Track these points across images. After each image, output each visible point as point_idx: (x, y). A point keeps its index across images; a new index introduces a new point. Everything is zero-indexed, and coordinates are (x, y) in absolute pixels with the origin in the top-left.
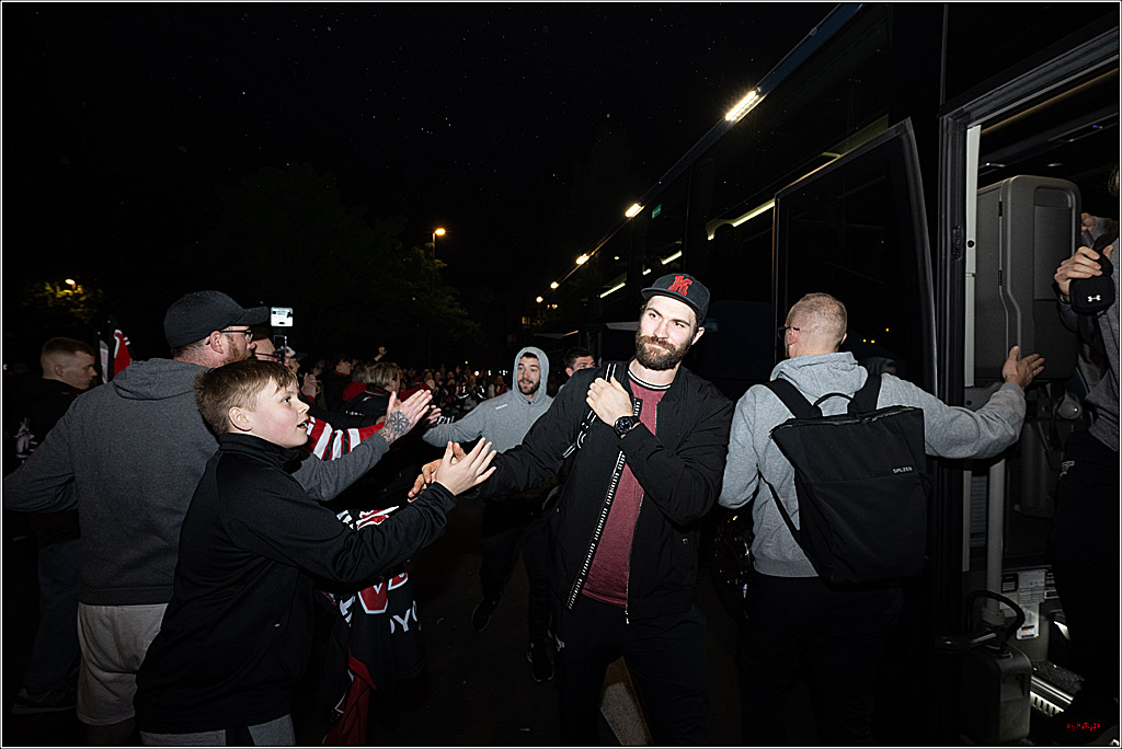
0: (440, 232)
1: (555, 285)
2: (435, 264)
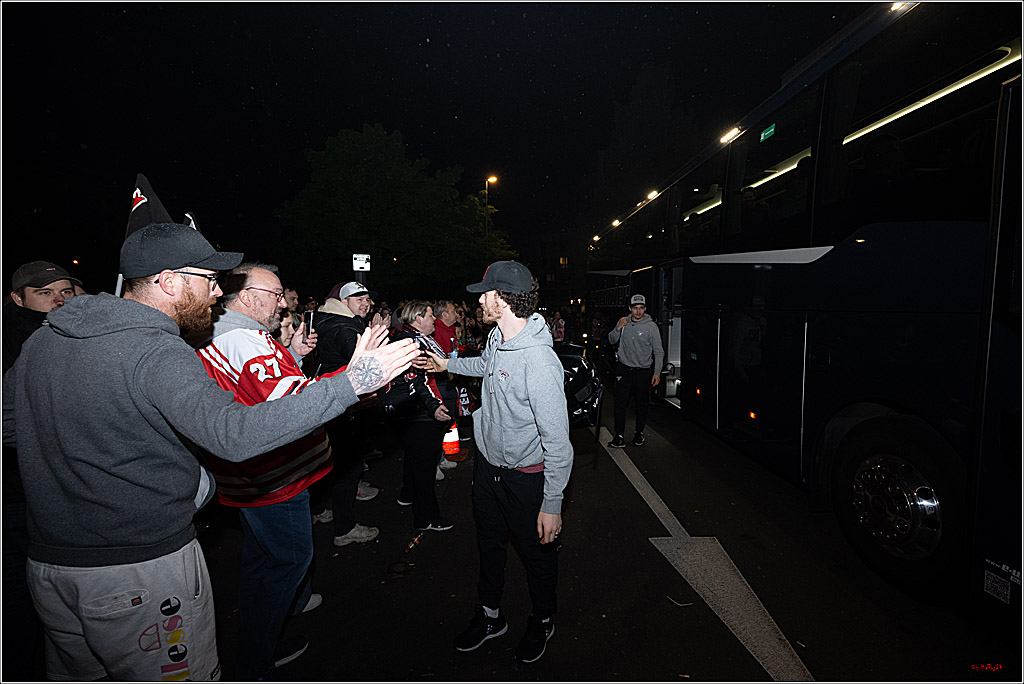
0: (493, 180)
1: (616, 223)
2: (487, 209)
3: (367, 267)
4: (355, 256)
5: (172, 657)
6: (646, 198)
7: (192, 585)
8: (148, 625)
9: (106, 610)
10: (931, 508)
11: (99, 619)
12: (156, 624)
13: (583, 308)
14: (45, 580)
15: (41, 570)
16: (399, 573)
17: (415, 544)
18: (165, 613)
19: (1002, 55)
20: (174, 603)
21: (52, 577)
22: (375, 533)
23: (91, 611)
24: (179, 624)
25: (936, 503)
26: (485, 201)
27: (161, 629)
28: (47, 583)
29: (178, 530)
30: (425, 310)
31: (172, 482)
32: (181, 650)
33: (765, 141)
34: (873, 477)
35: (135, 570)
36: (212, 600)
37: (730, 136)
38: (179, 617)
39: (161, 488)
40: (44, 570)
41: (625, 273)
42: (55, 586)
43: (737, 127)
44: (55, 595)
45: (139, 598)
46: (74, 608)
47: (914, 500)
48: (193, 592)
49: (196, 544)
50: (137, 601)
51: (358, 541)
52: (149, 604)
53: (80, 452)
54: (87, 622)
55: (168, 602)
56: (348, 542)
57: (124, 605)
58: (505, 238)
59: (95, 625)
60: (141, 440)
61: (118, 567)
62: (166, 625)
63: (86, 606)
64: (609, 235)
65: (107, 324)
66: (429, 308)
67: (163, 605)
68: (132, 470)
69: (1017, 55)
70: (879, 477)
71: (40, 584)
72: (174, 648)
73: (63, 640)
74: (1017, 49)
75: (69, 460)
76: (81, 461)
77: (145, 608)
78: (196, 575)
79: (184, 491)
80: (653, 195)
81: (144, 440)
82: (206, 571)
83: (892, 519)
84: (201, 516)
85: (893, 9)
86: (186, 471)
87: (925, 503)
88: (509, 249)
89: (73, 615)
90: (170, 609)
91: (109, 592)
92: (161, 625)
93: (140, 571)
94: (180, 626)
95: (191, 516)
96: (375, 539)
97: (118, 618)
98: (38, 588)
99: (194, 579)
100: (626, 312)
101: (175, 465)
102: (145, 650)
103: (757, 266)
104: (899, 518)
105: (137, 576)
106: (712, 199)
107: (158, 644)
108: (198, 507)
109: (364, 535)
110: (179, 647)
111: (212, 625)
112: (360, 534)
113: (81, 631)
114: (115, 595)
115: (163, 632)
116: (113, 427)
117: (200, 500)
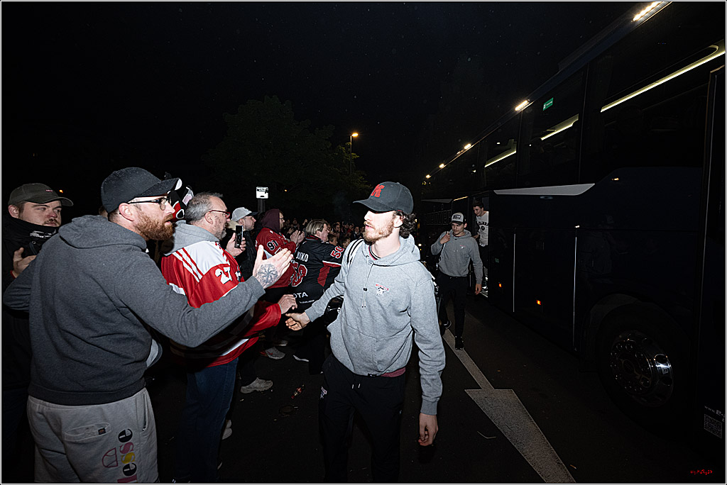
0: (355, 135)
1: (442, 166)
2: (351, 156)
3: (266, 196)
4: (257, 188)
5: (125, 473)
6: (463, 149)
7: (141, 420)
8: (109, 449)
9: (81, 437)
10: (665, 370)
11: (76, 443)
12: (115, 449)
13: (419, 225)
14: (39, 413)
15: (37, 406)
16: (287, 413)
17: (298, 393)
18: (122, 440)
19: (712, 51)
20: (128, 433)
21: (45, 412)
22: (270, 384)
23: (70, 437)
24: (131, 449)
25: (669, 366)
26: (350, 150)
27: (118, 452)
28: (40, 415)
29: (133, 382)
30: (323, 227)
31: (130, 350)
32: (132, 467)
33: (546, 110)
34: (624, 347)
35: (101, 409)
36: (155, 432)
37: (522, 106)
38: (131, 443)
39: (124, 354)
40: (39, 407)
41: (448, 201)
42: (46, 418)
43: (527, 100)
44: (47, 424)
45: (104, 429)
46: (59, 434)
47: (654, 363)
48: (142, 425)
49: (145, 392)
50: (102, 431)
51: (258, 390)
52: (110, 434)
53: (70, 327)
54: (68, 445)
55: (124, 433)
56: (251, 391)
57: (93, 434)
58: (363, 176)
59: (73, 447)
60: (112, 322)
61: (90, 407)
62: (122, 449)
63: (67, 434)
64: (437, 174)
65: (97, 240)
66: (325, 225)
67: (119, 436)
68: (104, 342)
69: (722, 51)
70: (629, 347)
71: (36, 416)
72: (128, 466)
73: (50, 456)
74: (722, 47)
75: (62, 331)
76: (70, 333)
77: (108, 436)
78: (145, 413)
79: (140, 356)
80: (468, 147)
81: (114, 323)
82: (151, 411)
83: (638, 377)
84: (150, 372)
85: (634, 20)
86: (142, 342)
87: (662, 366)
88: (366, 184)
89: (57, 439)
90: (125, 438)
91: (83, 424)
92: (118, 450)
93: (105, 410)
94: (132, 450)
95: (142, 372)
96: (270, 389)
97: (88, 443)
98: (35, 419)
99: (143, 416)
100: (449, 228)
101: (135, 339)
102: (107, 467)
103: (542, 197)
104: (643, 376)
105: (103, 414)
106: (510, 150)
107: (115, 463)
108: (148, 366)
109: (262, 386)
110: (131, 465)
111: (155, 450)
112: (259, 385)
113: (62, 450)
114: (87, 426)
115: (119, 454)
116: (94, 313)
117: (149, 361)
